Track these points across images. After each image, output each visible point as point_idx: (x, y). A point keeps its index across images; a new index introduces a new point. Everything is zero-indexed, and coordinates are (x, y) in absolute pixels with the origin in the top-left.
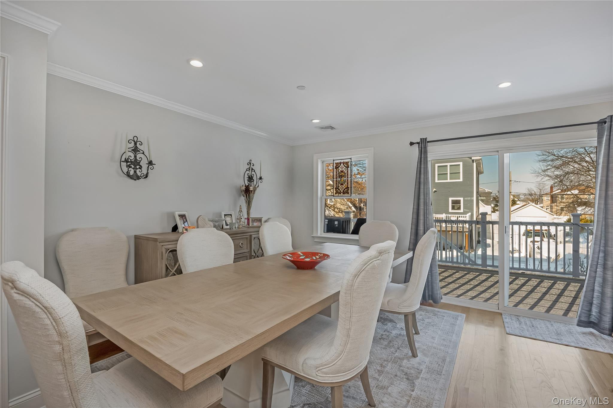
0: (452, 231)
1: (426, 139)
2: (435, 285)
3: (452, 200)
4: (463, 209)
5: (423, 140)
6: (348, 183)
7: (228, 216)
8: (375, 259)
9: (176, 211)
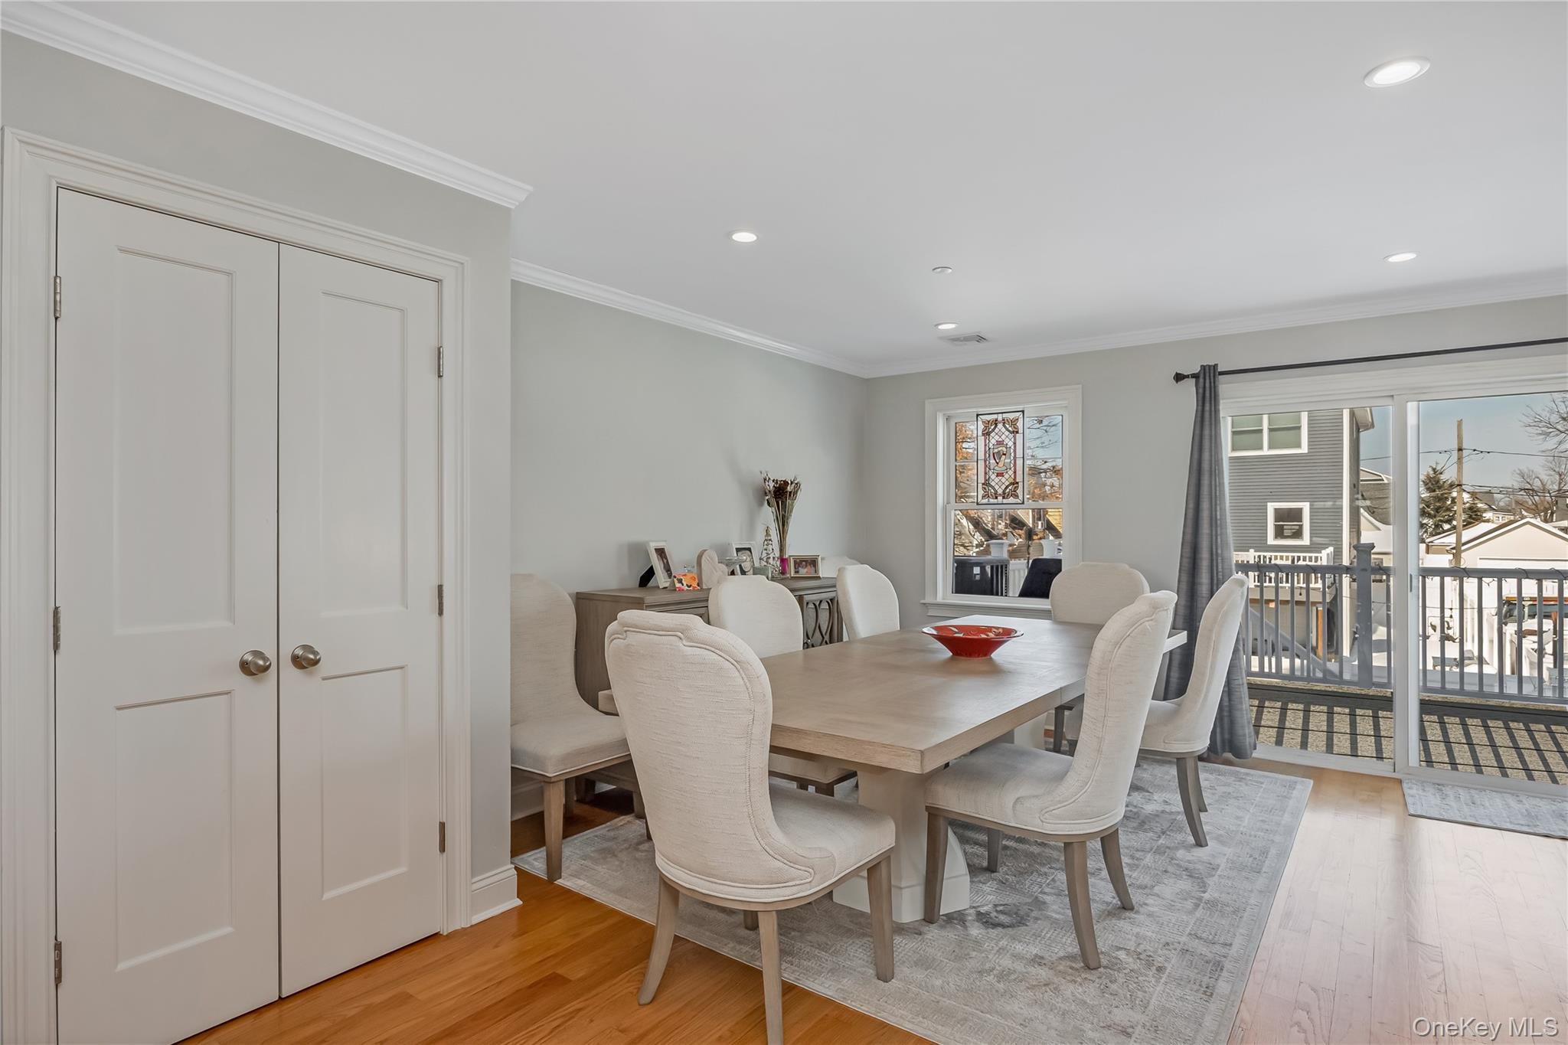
0: (1276, 600)
1: (1215, 366)
2: (1237, 714)
3: (1276, 510)
4: (1311, 537)
5: (1207, 370)
6: (1015, 472)
7: (743, 552)
8: (1147, 619)
9: (653, 541)
